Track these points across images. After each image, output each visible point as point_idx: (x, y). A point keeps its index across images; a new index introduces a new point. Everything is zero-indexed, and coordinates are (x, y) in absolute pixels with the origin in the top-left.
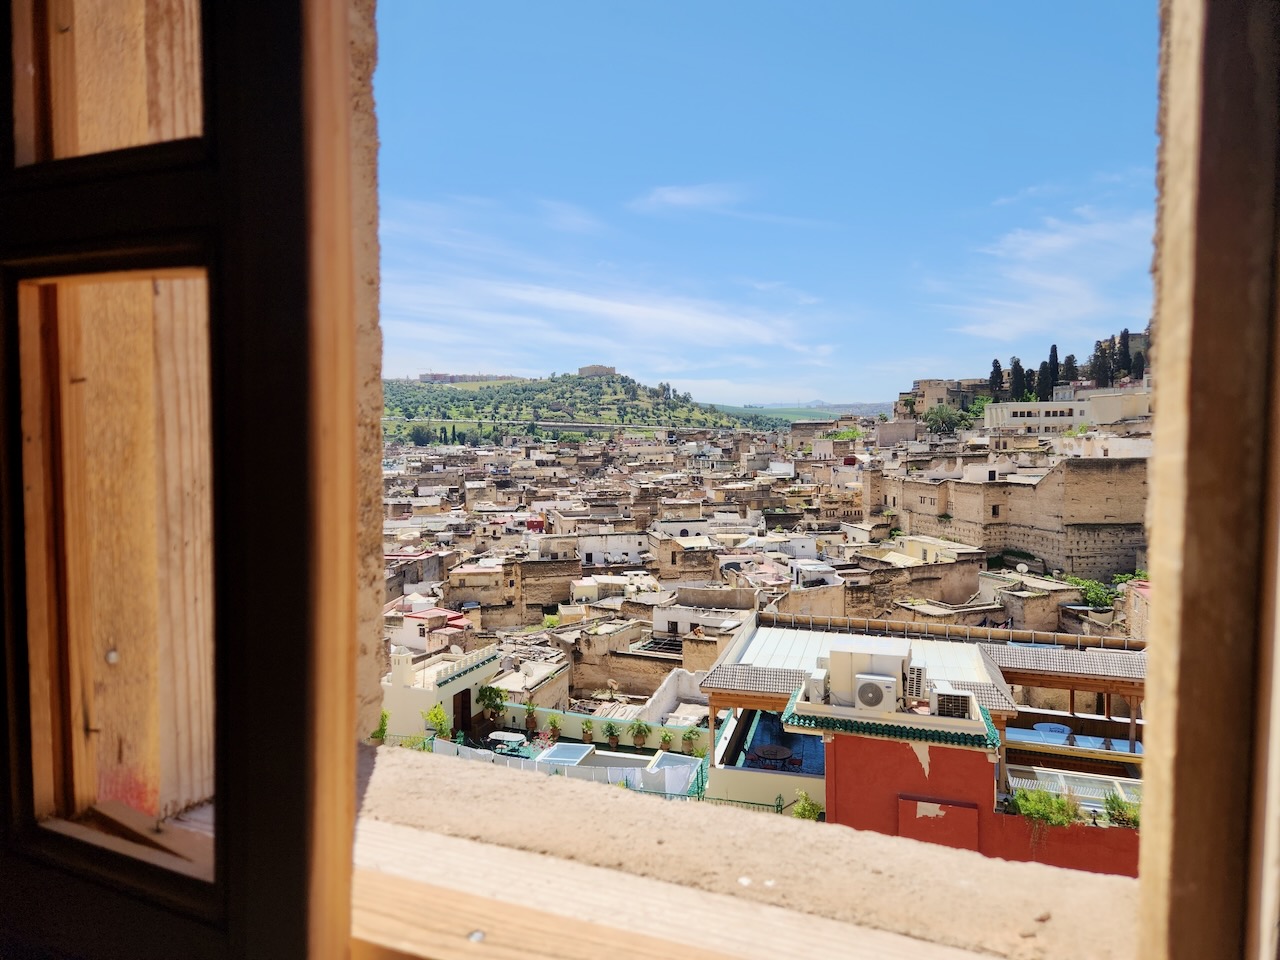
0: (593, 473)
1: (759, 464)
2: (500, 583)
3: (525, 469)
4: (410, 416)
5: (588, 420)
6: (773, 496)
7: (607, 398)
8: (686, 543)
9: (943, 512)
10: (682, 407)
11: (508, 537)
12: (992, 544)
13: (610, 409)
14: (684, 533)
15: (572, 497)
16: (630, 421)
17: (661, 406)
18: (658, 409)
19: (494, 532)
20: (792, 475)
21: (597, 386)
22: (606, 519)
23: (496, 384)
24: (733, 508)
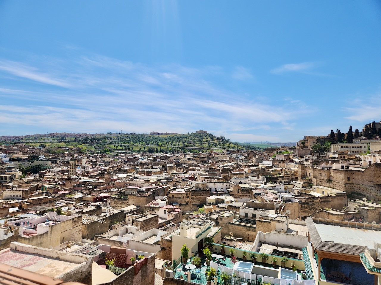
0: (205, 163)
1: (259, 161)
2: (184, 197)
3: (184, 161)
4: (147, 145)
5: (199, 146)
6: (266, 171)
7: (204, 140)
8: (242, 186)
9: (328, 179)
10: (227, 143)
11: (183, 182)
12: (348, 190)
13: (206, 143)
14: (241, 183)
15: (201, 170)
16: (212, 147)
17: (221, 143)
18: (220, 144)
19: (179, 180)
20: (271, 165)
21: (201, 136)
22: (215, 177)
23: (172, 136)
24: (255, 175)
